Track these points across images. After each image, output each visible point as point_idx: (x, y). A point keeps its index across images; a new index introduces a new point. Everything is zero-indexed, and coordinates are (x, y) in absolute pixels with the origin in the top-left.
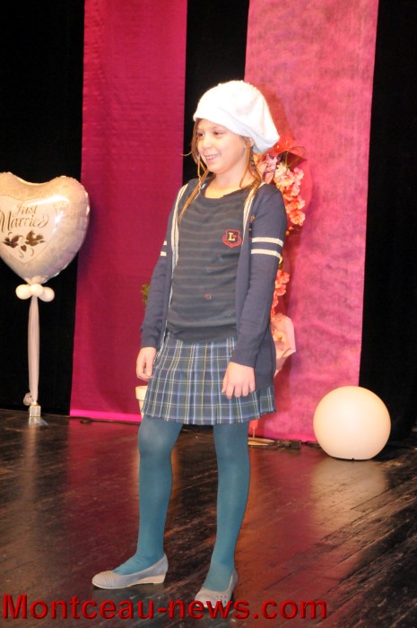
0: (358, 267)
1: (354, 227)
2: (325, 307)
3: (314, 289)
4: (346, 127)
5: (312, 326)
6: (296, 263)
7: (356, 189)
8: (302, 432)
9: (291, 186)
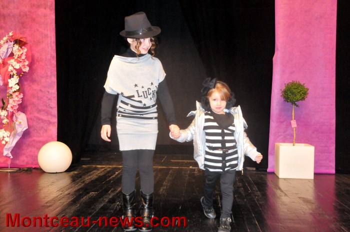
0: (54, 90)
1: (51, 73)
2: (40, 108)
3: (35, 100)
4: (44, 30)
5: (35, 117)
6: (25, 89)
7: (51, 57)
8: (32, 164)
9: (22, 55)
